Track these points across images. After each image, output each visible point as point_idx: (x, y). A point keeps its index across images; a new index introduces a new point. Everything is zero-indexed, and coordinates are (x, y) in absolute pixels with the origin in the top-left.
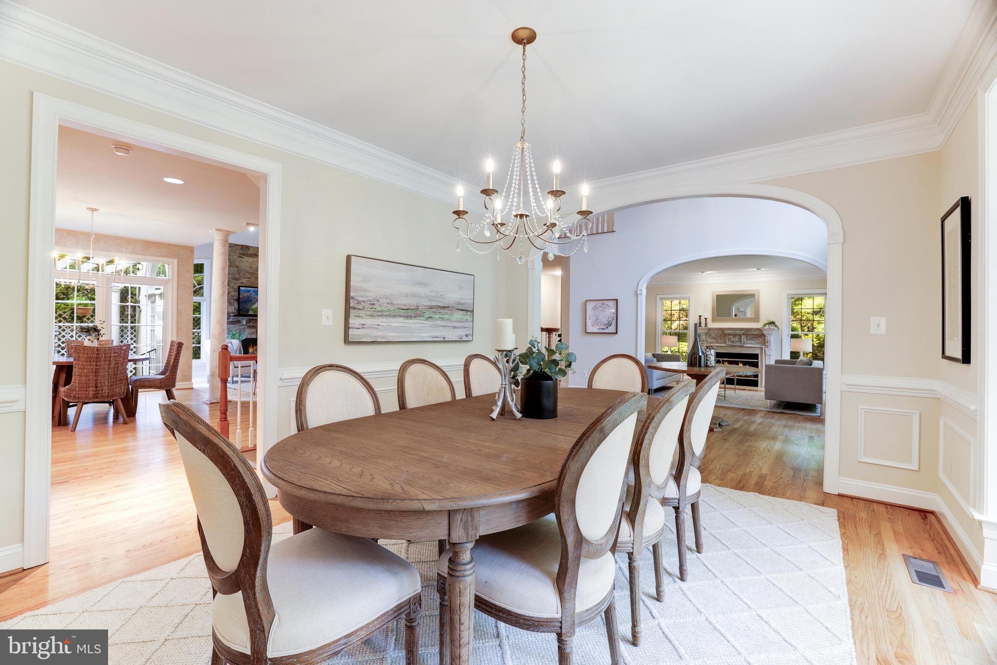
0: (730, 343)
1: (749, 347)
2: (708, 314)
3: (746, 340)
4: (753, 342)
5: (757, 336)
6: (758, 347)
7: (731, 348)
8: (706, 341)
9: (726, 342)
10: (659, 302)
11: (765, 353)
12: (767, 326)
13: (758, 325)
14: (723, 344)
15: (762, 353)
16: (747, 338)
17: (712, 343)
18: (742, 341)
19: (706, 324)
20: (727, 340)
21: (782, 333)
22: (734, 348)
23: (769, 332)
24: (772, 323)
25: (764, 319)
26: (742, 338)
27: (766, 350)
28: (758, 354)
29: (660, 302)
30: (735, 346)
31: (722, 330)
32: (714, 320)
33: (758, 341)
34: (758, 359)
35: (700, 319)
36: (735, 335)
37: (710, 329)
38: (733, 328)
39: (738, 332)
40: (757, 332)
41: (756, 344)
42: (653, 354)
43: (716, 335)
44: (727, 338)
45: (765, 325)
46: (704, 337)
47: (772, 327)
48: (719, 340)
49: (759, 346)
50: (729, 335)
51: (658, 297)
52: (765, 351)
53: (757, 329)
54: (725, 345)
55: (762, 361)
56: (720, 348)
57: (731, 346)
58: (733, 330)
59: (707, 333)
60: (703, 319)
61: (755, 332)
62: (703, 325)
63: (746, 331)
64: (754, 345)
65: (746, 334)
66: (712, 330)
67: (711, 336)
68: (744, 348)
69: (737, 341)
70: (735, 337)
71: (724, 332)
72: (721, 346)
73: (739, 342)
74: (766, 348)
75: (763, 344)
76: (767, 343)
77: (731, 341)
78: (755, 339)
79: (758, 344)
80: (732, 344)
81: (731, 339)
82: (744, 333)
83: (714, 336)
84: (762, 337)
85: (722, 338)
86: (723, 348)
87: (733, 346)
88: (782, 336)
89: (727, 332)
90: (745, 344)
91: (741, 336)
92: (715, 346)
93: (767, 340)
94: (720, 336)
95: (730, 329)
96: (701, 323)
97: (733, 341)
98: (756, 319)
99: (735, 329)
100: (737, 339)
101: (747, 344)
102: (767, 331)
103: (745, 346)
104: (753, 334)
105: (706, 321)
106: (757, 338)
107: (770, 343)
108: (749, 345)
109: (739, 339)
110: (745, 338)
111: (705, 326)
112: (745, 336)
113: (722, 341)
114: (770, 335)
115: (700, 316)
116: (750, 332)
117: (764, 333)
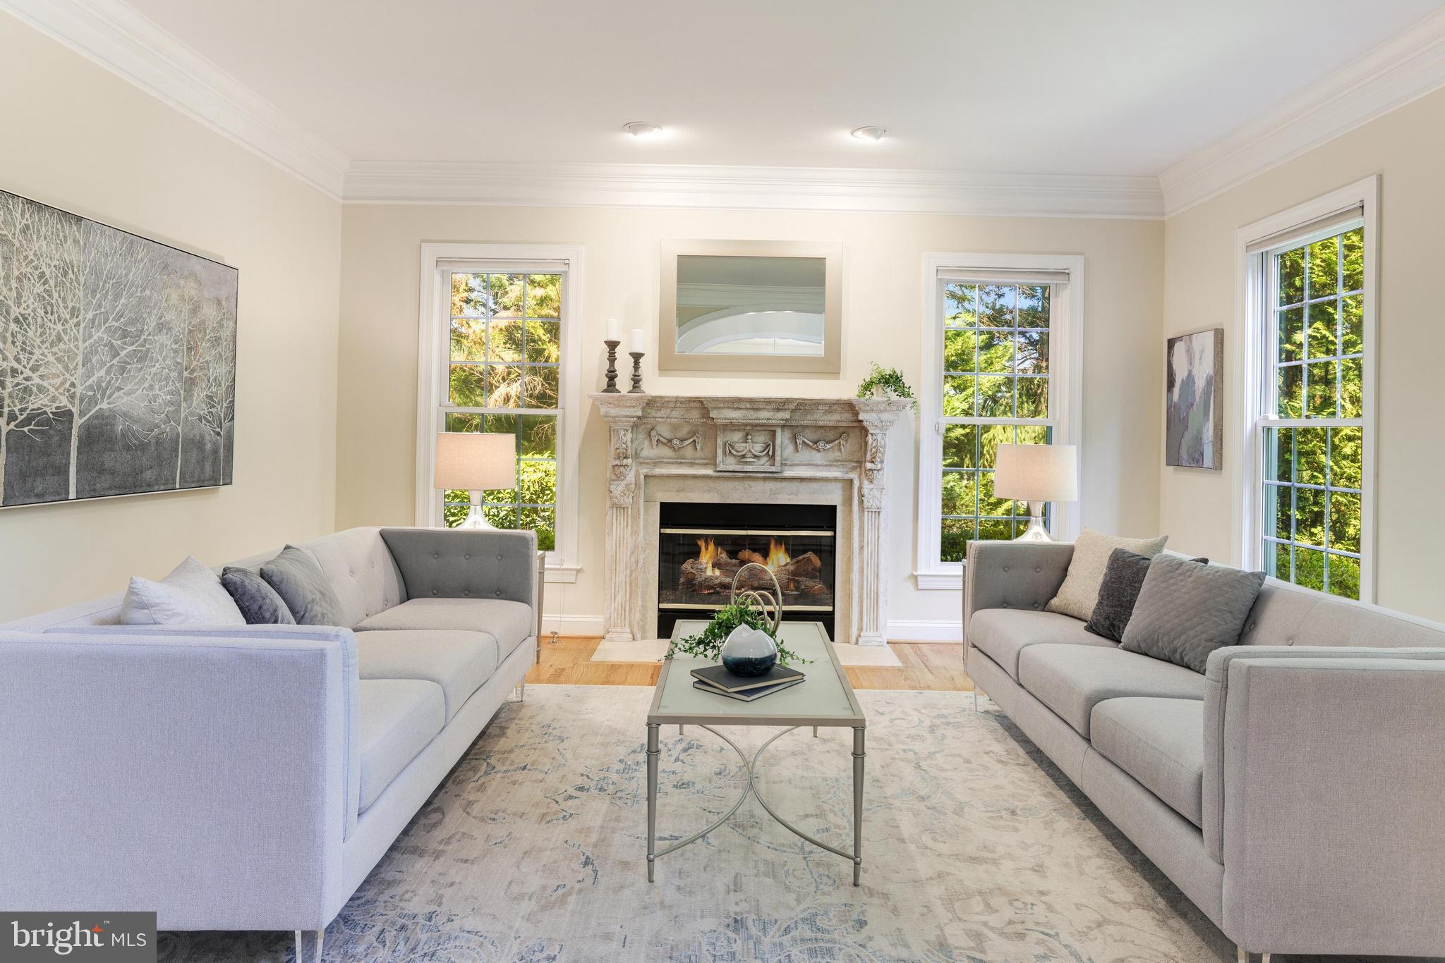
0: (731, 464)
1: (802, 479)
2: (644, 338)
3: (791, 448)
4: (817, 457)
5: (831, 435)
6: (836, 480)
7: (736, 483)
8: (637, 456)
9: (715, 457)
10: (433, 282)
11: (861, 502)
12: (874, 390)
13: (843, 388)
14: (706, 465)
15: (848, 501)
16: (795, 438)
17: (657, 462)
18: (778, 453)
19: (636, 381)
20: (720, 451)
21: (918, 418)
22: (747, 483)
23: (885, 416)
24: (892, 381)
26: (778, 442)
27: (865, 491)
28: (834, 508)
29: (438, 278)
30: (748, 476)
31: (702, 405)
32: (667, 364)
33: (837, 454)
34: (833, 527)
36: (748, 430)
37: (651, 403)
38: (751, 401)
39: (764, 415)
40: (836, 417)
41: (829, 465)
42: (384, 536)
43: (675, 428)
44: (720, 442)
45: (867, 387)
46: (629, 436)
47: (890, 395)
48: (689, 452)
49: (836, 473)
50: (730, 426)
51: (430, 254)
52: (861, 496)
53: (839, 402)
54: (709, 471)
55: (849, 537)
56: (690, 482)
57: (733, 476)
58: (747, 409)
59: (639, 418)
60: (623, 356)
61: (829, 417)
62: (624, 383)
63: (793, 411)
64: (821, 468)
65: (794, 423)
66: (659, 409)
67: (654, 433)
68: (785, 484)
69: (757, 454)
70: (750, 437)
71: (711, 416)
72: (695, 477)
73: (765, 459)
74: (866, 483)
75: (855, 465)
76: (873, 462)
77: (735, 456)
78: (828, 446)
79: (838, 466)
80: (738, 468)
81: (737, 445)
82: (786, 420)
83: (667, 434)
84: (851, 435)
85: (699, 440)
86: (700, 484)
87: (743, 474)
88: (917, 433)
89: (722, 416)
90: (786, 468)
91: (774, 432)
92: (669, 476)
93: (874, 450)
94: (694, 433)
95: (735, 403)
96: (616, 376)
97: (743, 456)
98: (829, 365)
99: (753, 404)
100: (758, 448)
101: (796, 468)
102: (874, 415)
103: (787, 473)
104: (820, 423)
105: (636, 366)
106: (833, 441)
107: (882, 462)
108: (804, 468)
109: (764, 445)
110: (787, 442)
111: (634, 387)
112: (787, 434)
113: (699, 454)
114: (883, 427)
115: (612, 345)
116: (809, 417)
117: (861, 421)
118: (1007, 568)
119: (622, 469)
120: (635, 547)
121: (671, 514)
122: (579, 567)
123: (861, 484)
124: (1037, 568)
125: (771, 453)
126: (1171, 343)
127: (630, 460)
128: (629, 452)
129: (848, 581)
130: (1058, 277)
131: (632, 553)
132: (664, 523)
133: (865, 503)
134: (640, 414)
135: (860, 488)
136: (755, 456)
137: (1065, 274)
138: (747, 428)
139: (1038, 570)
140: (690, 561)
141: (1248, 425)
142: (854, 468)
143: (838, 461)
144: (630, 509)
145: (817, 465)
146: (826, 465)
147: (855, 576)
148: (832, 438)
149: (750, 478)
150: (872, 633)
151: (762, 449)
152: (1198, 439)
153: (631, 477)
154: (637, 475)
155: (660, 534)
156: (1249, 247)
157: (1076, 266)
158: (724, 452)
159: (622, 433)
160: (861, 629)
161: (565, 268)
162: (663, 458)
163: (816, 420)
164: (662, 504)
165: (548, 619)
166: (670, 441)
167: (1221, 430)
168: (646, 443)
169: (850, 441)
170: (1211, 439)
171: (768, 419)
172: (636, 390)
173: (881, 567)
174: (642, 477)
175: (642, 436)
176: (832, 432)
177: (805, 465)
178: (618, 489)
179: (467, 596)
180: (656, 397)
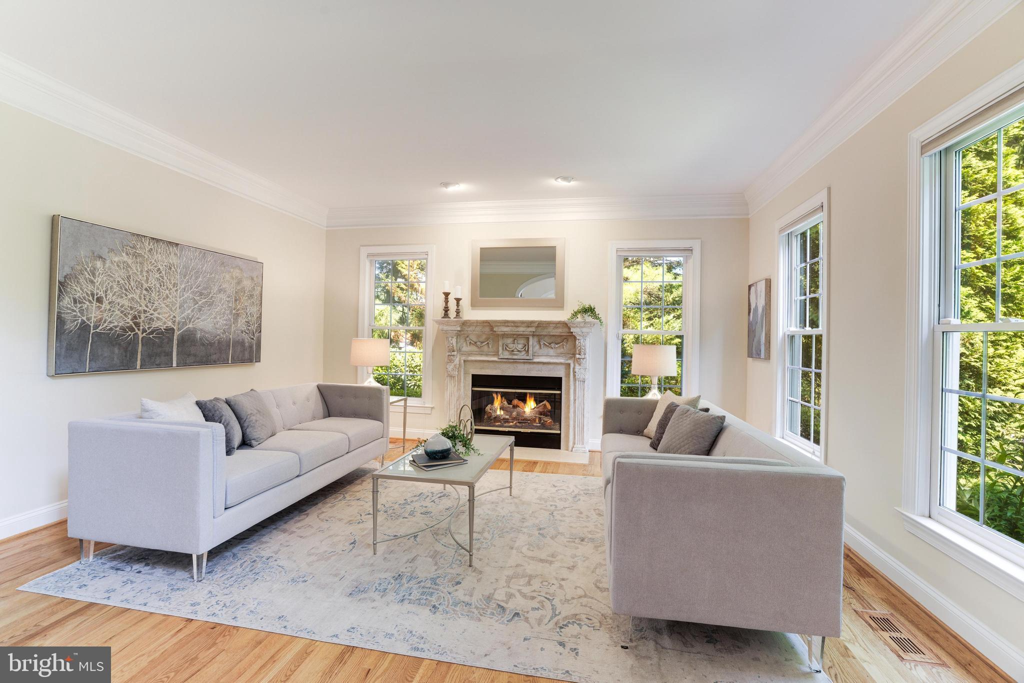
0: (507, 355)
1: (544, 363)
2: (463, 290)
3: (537, 347)
4: (551, 352)
5: (559, 340)
6: (561, 364)
7: (509, 365)
8: (459, 350)
9: (498, 352)
10: (365, 265)
11: (574, 376)
12: (579, 316)
13: (561, 316)
14: (494, 355)
15: (568, 375)
16: (539, 342)
17: (470, 354)
18: (531, 349)
19: (458, 312)
20: (500, 348)
21: (606, 333)
22: (515, 365)
23: (584, 330)
24: (589, 310)
25: (572, 305)
26: (531, 343)
27: (577, 370)
28: (561, 378)
29: (368, 264)
30: (515, 361)
31: (489, 324)
32: (474, 305)
33: (562, 350)
34: (560, 389)
35: (447, 301)
36: (515, 337)
37: (465, 323)
38: (513, 322)
39: (521, 329)
40: (560, 330)
41: (558, 356)
42: (319, 387)
43: (479, 336)
44: (501, 343)
45: (575, 315)
46: (454, 340)
47: (589, 318)
48: (486, 348)
49: (562, 361)
50: (505, 336)
51: (364, 252)
52: (574, 372)
53: (559, 323)
54: (495, 359)
55: (568, 394)
56: (486, 364)
57: (508, 361)
58: (512, 326)
59: (460, 331)
60: (451, 299)
61: (556, 330)
62: (452, 313)
63: (537, 327)
64: (553, 357)
65: (538, 334)
66: (469, 326)
67: (468, 339)
68: (535, 366)
69: (520, 350)
70: (516, 341)
71: (494, 330)
72: (488, 361)
73: (524, 353)
74: (577, 365)
75: (571, 356)
76: (580, 354)
77: (508, 351)
78: (557, 346)
79: (562, 356)
80: (510, 357)
81: (509, 345)
82: (533, 332)
83: (475, 340)
84: (570, 340)
85: (491, 343)
86: (491, 365)
87: (513, 360)
88: (606, 339)
89: (500, 330)
90: (535, 357)
91: (528, 338)
92: (476, 361)
93: (579, 348)
94: (488, 339)
95: (506, 323)
96: (449, 310)
97: (513, 351)
98: (558, 303)
99: (515, 324)
100: (520, 347)
101: (540, 357)
102: (578, 329)
103: (536, 360)
104: (551, 334)
105: (458, 305)
106: (560, 343)
107: (585, 354)
108: (545, 357)
109: (523, 345)
110: (535, 343)
111: (457, 315)
112: (536, 339)
113: (491, 350)
114: (584, 336)
115: (447, 295)
116: (545, 330)
117: (572, 332)
118: (621, 411)
119: (452, 357)
120: (459, 397)
121: (477, 380)
122: (432, 406)
123: (574, 366)
124: (639, 412)
125: (527, 349)
126: (750, 287)
127: (455, 353)
128: (455, 348)
129: (568, 418)
130: (686, 252)
131: (457, 400)
132: (473, 386)
133: (577, 376)
134: (459, 329)
135: (574, 368)
136: (519, 351)
137: (690, 250)
138: (515, 336)
139: (640, 413)
140: (489, 405)
141: (781, 334)
142: (571, 358)
143: (563, 354)
144: (456, 377)
145: (551, 356)
146: (556, 356)
147: (571, 415)
148: (559, 341)
149: (516, 362)
150: (580, 446)
151: (522, 347)
152: (759, 342)
153: (457, 361)
154: (460, 361)
155: (472, 390)
156: (782, 230)
157: (696, 245)
158: (503, 349)
159: (450, 339)
160: (574, 443)
161: (426, 257)
162: (473, 352)
163: (549, 332)
164: (472, 375)
165: (409, 431)
166: (476, 343)
167: (770, 337)
168: (465, 344)
169: (569, 343)
170: (764, 342)
171: (523, 332)
172: (458, 317)
173: (585, 411)
174: (462, 361)
175: (462, 341)
176: (559, 338)
177: (545, 356)
178: (450, 367)
179: (355, 417)
180: (467, 320)
